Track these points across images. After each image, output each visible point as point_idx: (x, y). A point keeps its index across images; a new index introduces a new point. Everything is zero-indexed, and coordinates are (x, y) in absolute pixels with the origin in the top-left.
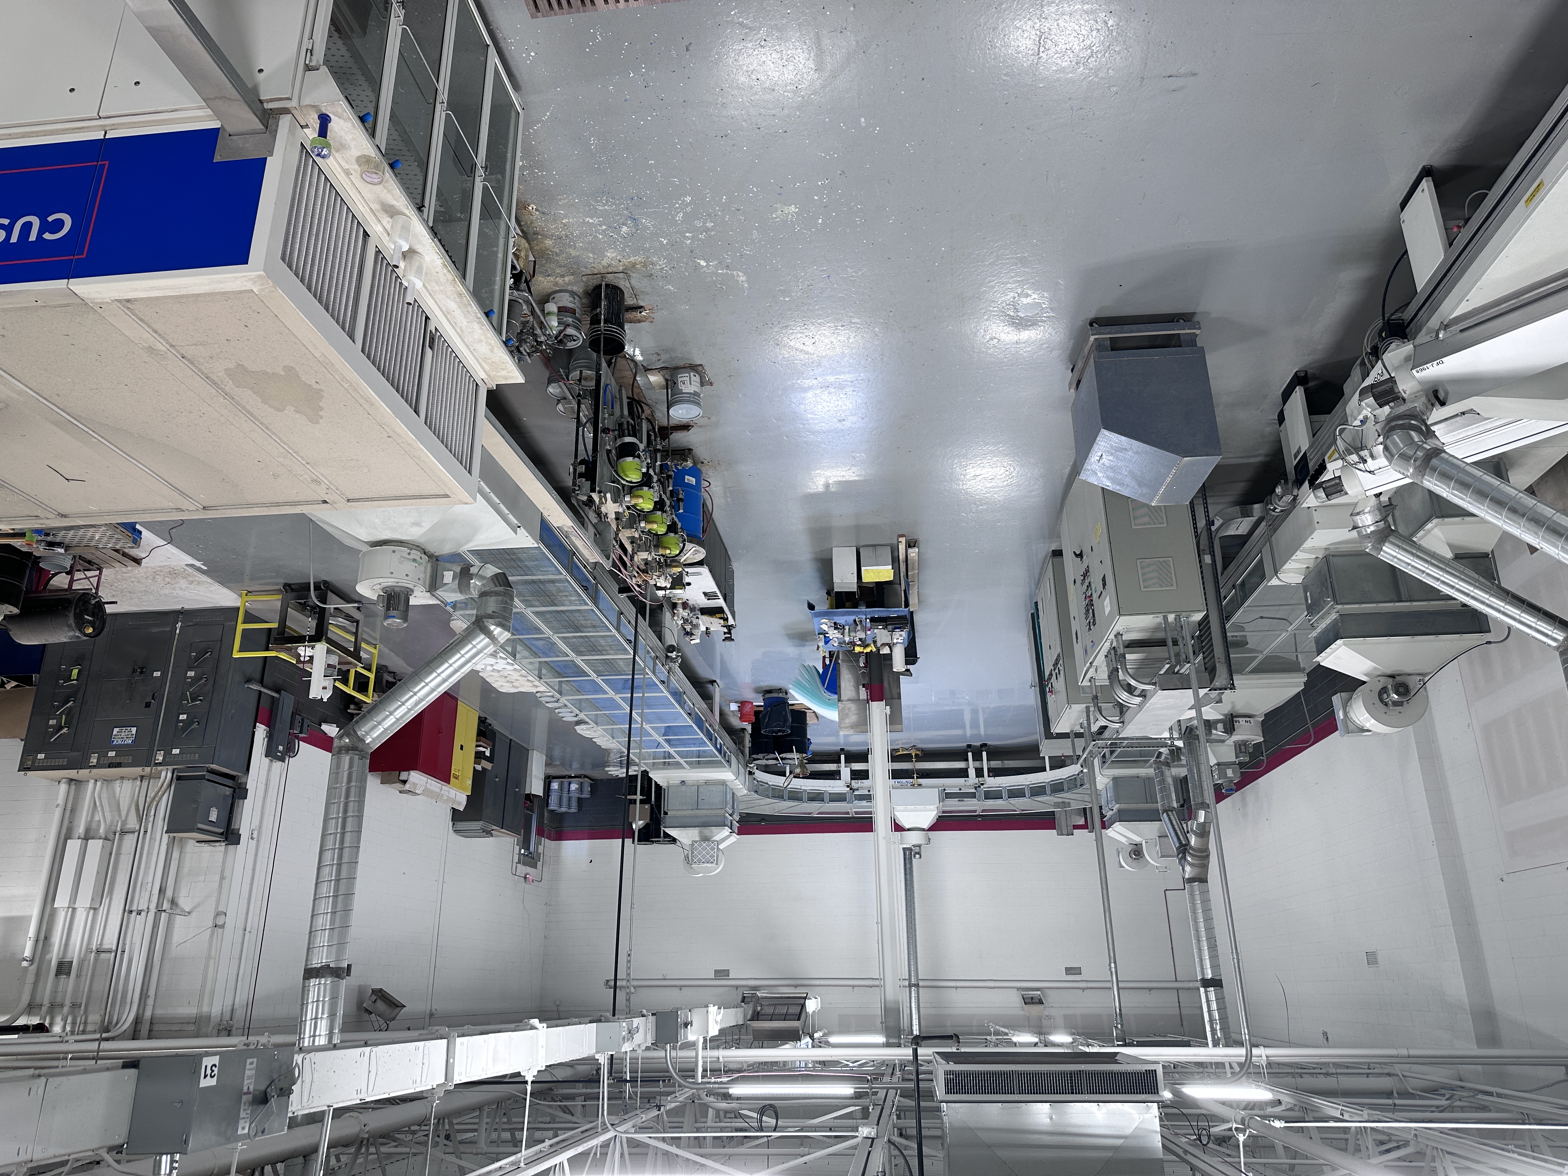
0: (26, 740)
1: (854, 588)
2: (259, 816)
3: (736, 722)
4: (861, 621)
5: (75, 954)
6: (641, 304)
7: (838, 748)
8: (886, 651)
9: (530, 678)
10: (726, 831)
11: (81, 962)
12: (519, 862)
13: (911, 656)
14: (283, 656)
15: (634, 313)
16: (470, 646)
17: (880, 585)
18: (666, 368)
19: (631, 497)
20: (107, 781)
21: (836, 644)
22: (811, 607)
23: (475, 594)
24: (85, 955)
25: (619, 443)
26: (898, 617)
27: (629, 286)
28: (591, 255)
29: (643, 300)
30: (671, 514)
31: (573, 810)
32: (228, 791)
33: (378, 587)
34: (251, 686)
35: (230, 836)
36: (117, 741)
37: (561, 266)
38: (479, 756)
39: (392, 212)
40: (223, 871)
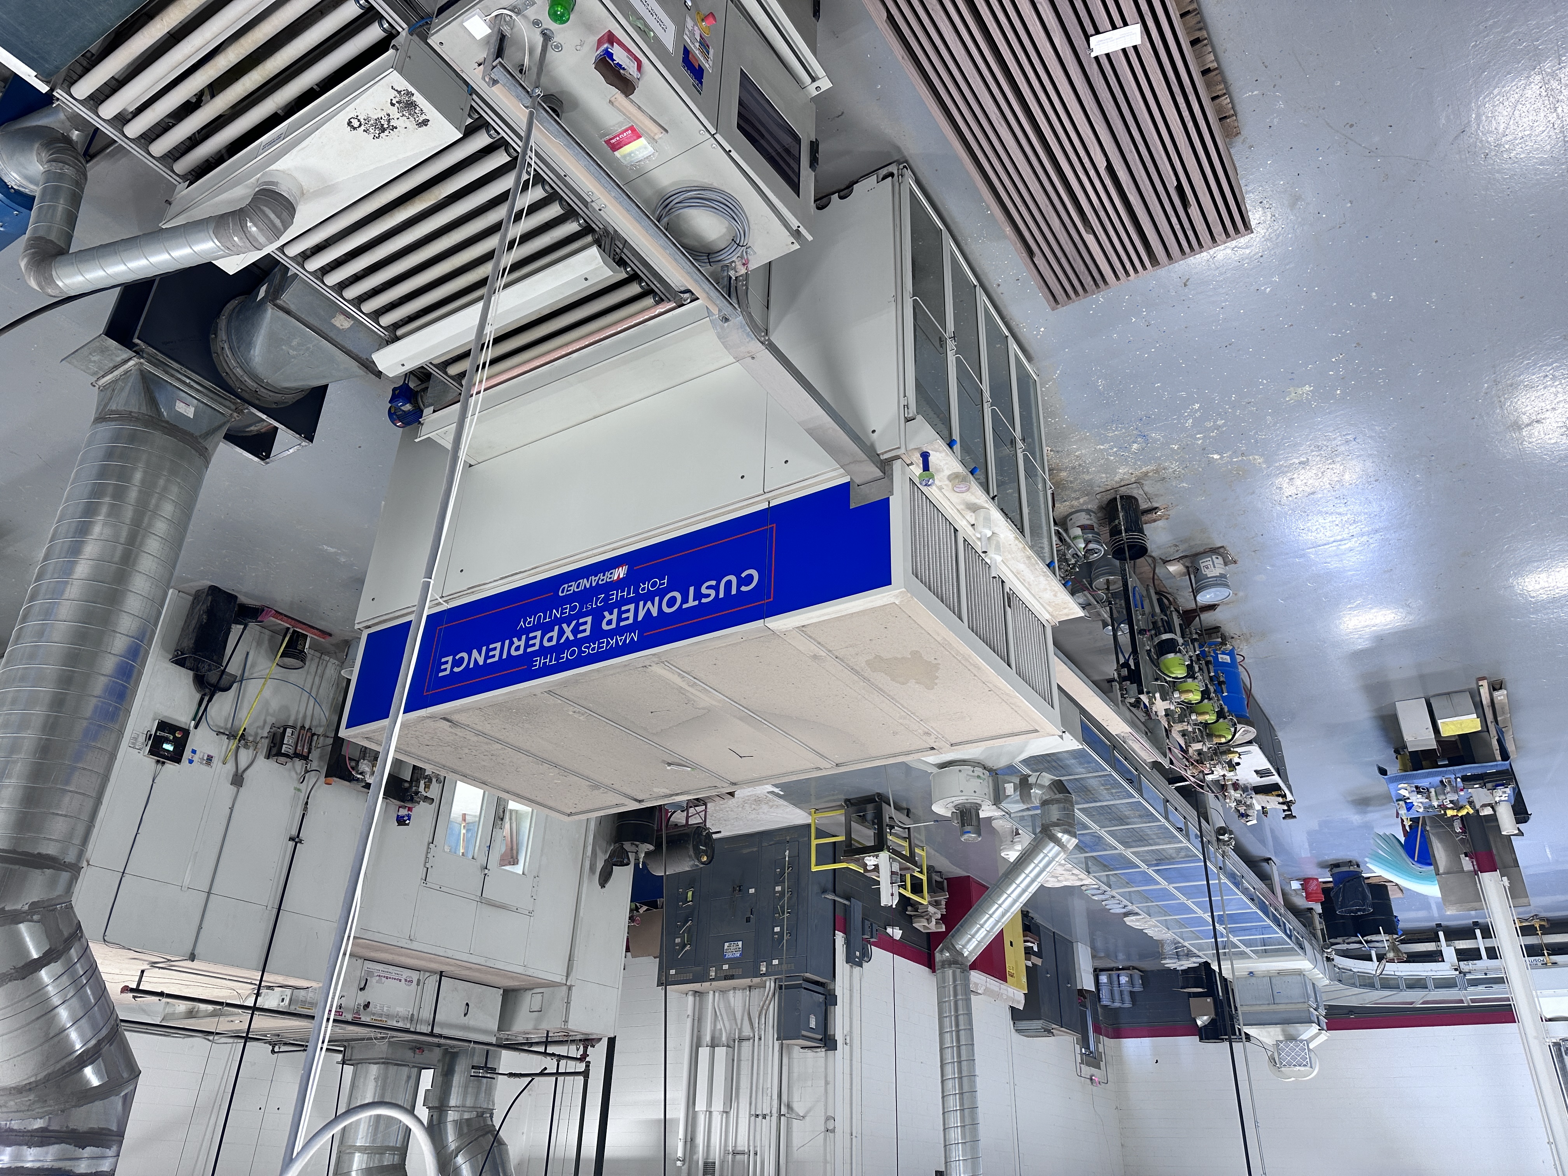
0: (660, 957)
1: (1433, 745)
2: (848, 1023)
3: (1301, 902)
4: (1450, 782)
5: (716, 1155)
6: (1155, 505)
7: (1433, 924)
8: (1488, 811)
9: (1076, 871)
10: (1315, 1028)
11: (722, 1162)
12: (1082, 1063)
13: (1521, 813)
14: (853, 866)
15: (1150, 516)
16: (1042, 855)
17: (1464, 737)
18: (1186, 557)
19: (1180, 693)
20: (723, 992)
21: (1421, 810)
22: (1383, 772)
23: (1037, 803)
24: (724, 1156)
25: (1156, 641)
26: (1498, 773)
27: (1142, 493)
28: (1104, 475)
29: (1157, 502)
30: (1218, 700)
31: (1128, 1005)
32: (821, 998)
33: (951, 804)
34: (827, 896)
35: (828, 1042)
36: (729, 955)
37: (1075, 491)
38: (1028, 952)
39: (974, 508)
40: (826, 1077)
